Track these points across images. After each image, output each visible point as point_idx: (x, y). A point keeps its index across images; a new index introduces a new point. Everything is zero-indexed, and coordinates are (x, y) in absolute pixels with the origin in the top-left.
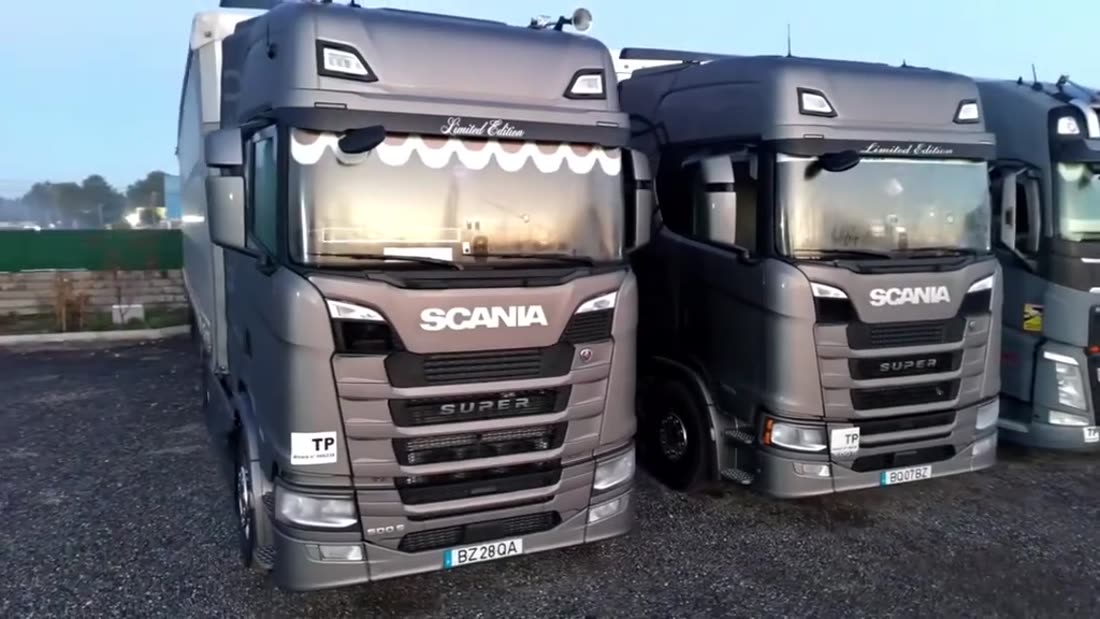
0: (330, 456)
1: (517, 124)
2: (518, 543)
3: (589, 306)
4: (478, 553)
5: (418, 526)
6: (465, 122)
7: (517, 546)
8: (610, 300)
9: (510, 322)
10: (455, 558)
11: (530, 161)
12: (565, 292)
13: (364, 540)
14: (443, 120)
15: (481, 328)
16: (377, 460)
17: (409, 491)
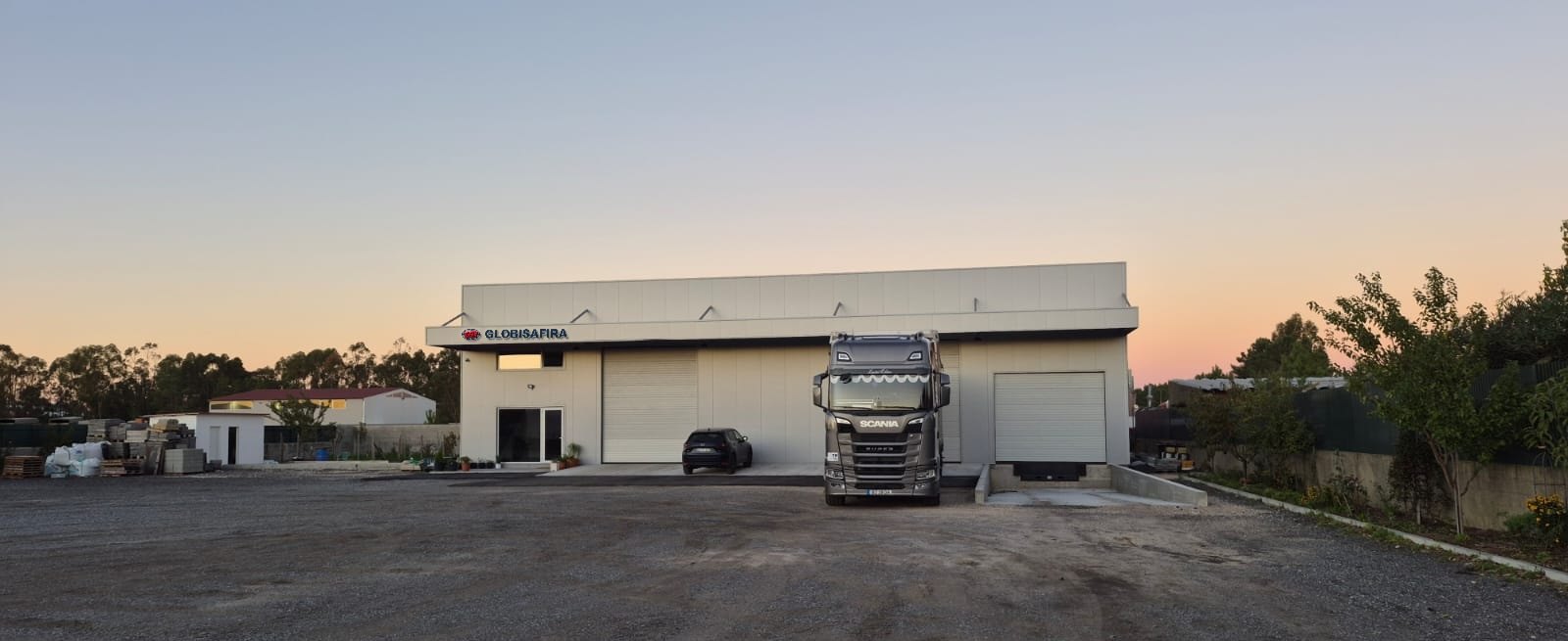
0: (837, 459)
1: (890, 370)
2: (890, 491)
3: (914, 422)
4: (878, 492)
5: (860, 482)
6: (874, 370)
7: (890, 492)
8: (921, 420)
9: (886, 425)
10: (871, 492)
11: (896, 380)
12: (904, 419)
13: (845, 484)
14: (868, 370)
15: (878, 427)
16: (849, 461)
17: (858, 471)
